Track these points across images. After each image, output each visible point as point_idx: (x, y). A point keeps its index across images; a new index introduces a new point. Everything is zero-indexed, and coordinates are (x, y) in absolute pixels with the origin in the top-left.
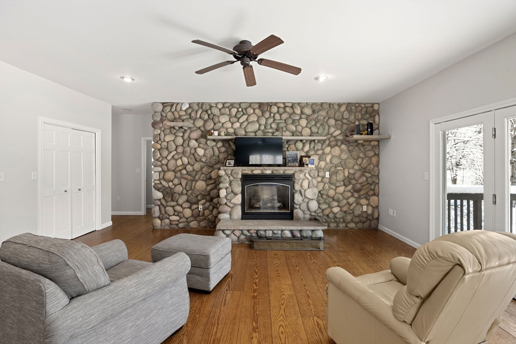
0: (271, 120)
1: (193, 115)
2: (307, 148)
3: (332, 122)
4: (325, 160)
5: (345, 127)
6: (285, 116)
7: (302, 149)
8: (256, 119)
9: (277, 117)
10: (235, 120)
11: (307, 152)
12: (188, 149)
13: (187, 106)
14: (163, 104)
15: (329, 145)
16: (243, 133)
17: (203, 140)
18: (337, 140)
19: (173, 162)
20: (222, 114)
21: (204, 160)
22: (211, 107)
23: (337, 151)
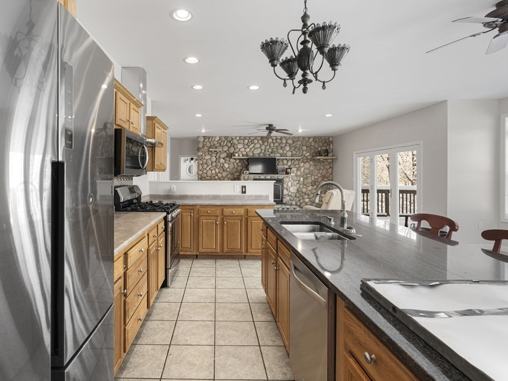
0: (268, 147)
1: (222, 144)
2: (289, 163)
3: (304, 148)
4: (300, 171)
5: (312, 151)
6: (276, 144)
7: (287, 164)
8: (259, 146)
9: (272, 145)
10: (247, 147)
11: (290, 166)
12: (219, 164)
13: (218, 138)
14: (204, 137)
15: (303, 162)
16: (252, 154)
17: (228, 159)
18: (307, 159)
19: (210, 171)
20: (239, 143)
21: (228, 170)
22: (232, 139)
23: (307, 165)
